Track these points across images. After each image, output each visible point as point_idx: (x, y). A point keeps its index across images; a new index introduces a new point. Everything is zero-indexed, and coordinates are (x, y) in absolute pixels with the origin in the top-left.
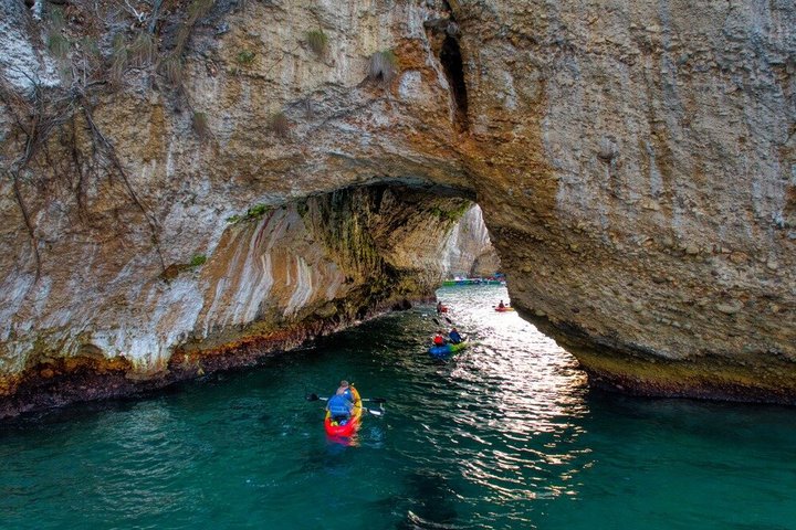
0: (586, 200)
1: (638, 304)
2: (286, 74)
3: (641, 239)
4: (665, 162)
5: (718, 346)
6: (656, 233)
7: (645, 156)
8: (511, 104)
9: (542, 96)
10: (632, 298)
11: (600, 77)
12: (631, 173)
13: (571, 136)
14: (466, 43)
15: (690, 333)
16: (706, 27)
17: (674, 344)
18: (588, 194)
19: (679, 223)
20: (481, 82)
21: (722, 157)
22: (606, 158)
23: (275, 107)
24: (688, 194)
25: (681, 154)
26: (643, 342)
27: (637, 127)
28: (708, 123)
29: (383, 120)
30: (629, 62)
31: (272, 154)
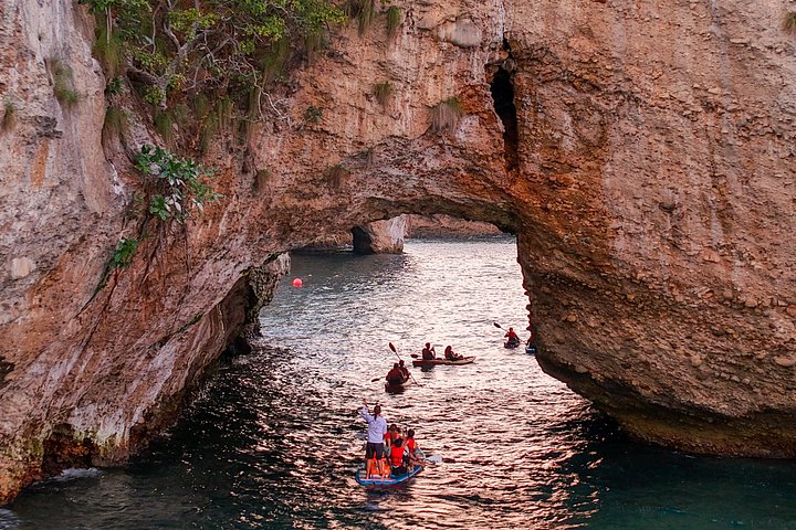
0: (647, 250)
1: (697, 358)
2: (350, 128)
3: (701, 290)
4: (725, 215)
5: (776, 401)
6: (716, 286)
7: (706, 209)
8: (568, 144)
9: (603, 141)
10: (691, 352)
11: (664, 129)
12: (693, 225)
13: (633, 184)
14: (522, 79)
15: (749, 387)
16: (762, 96)
17: (732, 401)
18: (648, 245)
19: (738, 276)
20: (536, 120)
21: (776, 216)
22: (669, 209)
23: (334, 160)
24: (748, 247)
25: (741, 209)
26: (700, 399)
27: (698, 181)
28: (764, 183)
29: (433, 164)
30: (692, 118)
31: (318, 205)
